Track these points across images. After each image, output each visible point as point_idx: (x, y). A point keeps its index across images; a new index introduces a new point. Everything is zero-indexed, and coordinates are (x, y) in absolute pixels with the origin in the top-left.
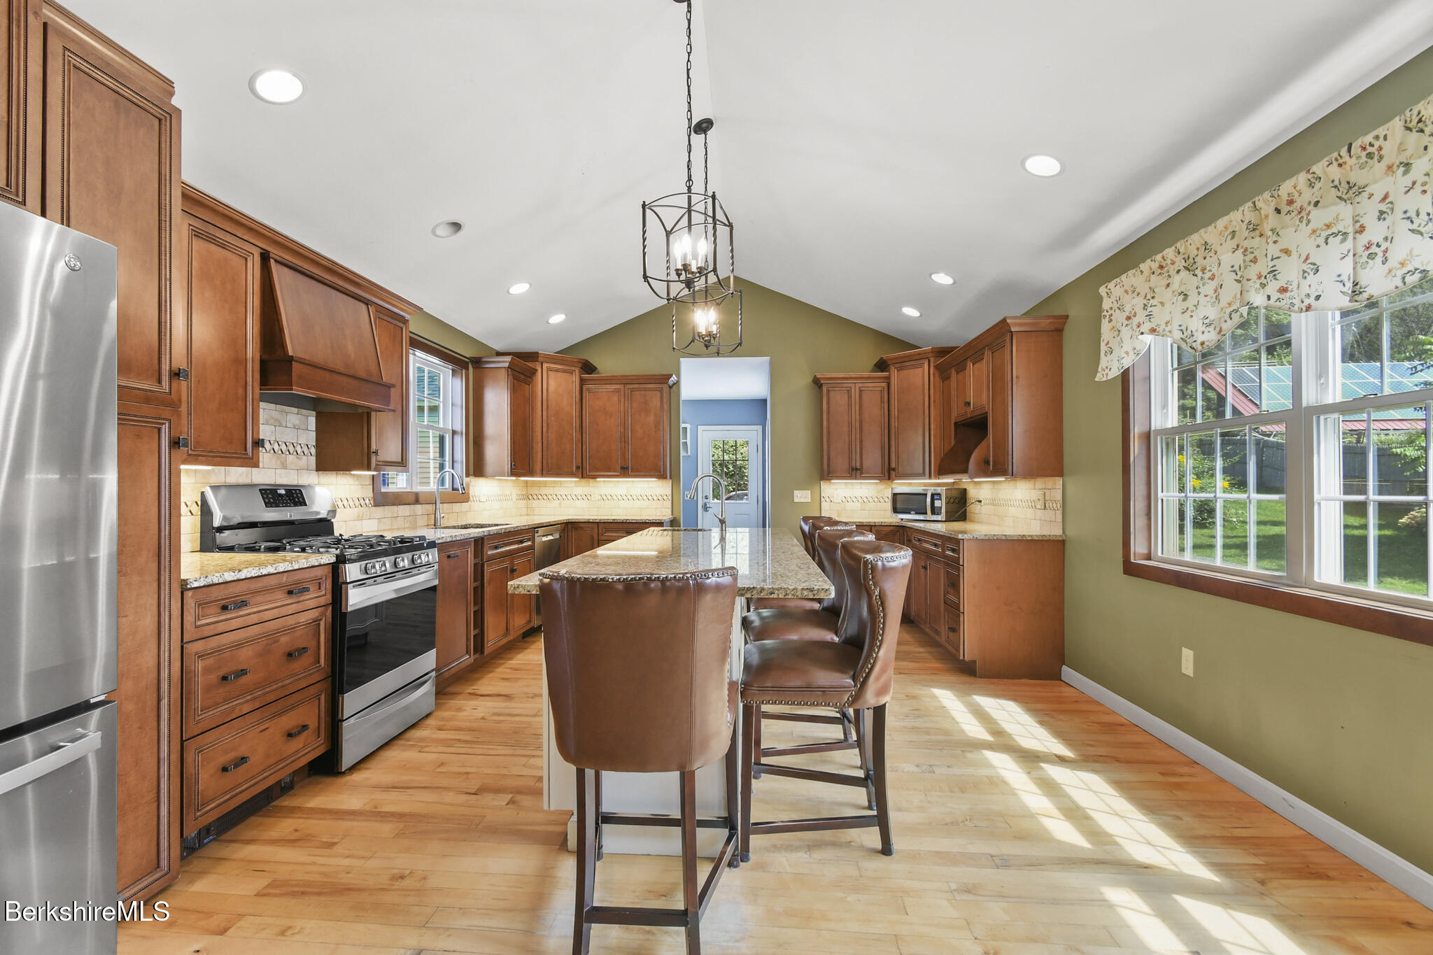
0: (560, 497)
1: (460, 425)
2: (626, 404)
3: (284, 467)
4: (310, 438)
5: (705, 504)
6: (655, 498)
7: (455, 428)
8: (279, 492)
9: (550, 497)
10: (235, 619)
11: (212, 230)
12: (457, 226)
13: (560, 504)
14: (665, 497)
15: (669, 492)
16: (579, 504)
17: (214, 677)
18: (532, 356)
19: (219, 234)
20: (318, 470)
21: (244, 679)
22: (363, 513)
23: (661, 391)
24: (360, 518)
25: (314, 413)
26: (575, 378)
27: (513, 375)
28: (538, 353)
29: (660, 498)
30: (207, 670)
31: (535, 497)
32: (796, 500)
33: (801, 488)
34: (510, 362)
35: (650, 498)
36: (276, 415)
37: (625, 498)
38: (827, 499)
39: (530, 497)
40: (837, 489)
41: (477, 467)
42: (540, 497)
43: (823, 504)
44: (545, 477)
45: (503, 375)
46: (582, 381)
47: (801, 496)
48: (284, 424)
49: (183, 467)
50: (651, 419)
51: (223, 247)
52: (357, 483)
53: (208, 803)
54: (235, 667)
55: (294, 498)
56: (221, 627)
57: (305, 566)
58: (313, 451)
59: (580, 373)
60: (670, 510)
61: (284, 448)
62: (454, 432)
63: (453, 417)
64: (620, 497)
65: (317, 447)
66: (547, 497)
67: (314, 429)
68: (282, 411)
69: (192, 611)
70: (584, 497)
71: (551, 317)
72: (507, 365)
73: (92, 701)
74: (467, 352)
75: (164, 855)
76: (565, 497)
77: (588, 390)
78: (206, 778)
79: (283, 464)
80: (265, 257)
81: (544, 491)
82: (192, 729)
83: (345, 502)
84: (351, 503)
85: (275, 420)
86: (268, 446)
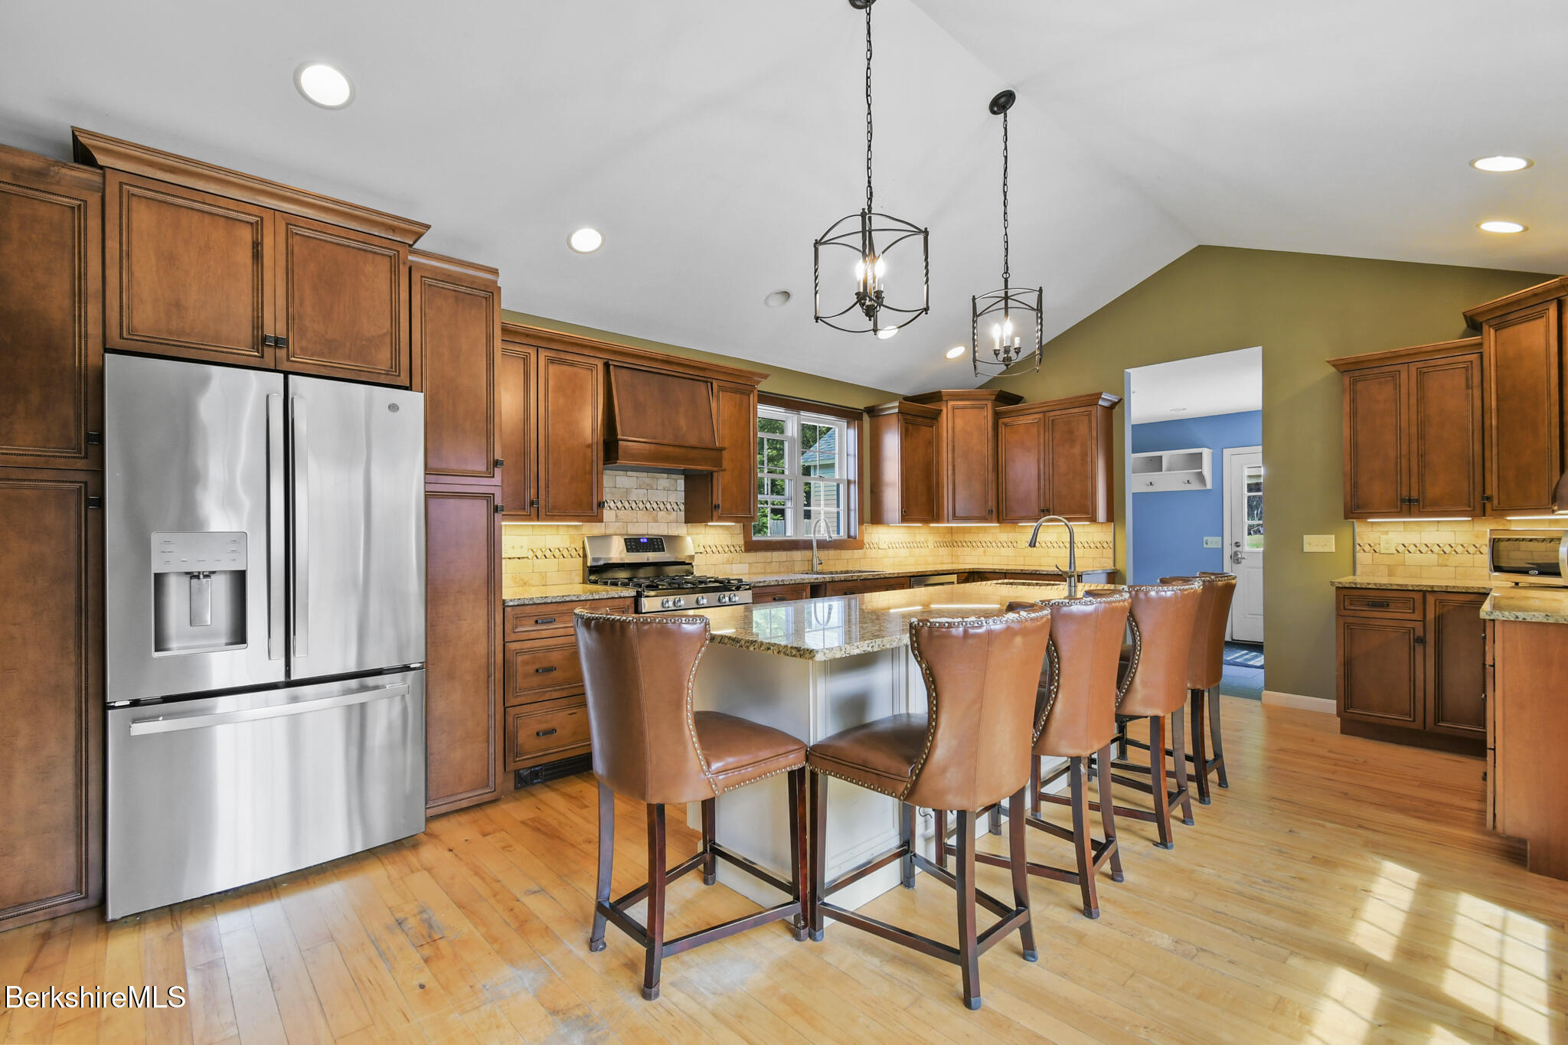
0: (984, 544)
1: (853, 475)
2: (1047, 437)
3: (656, 521)
4: (680, 496)
5: (1236, 554)
6: (1092, 545)
7: (849, 478)
8: (642, 540)
9: (974, 544)
10: (546, 630)
11: (563, 356)
12: (786, 295)
13: (985, 551)
14: (1105, 545)
15: (1110, 539)
16: (1004, 551)
17: (531, 669)
18: (935, 397)
19: (569, 357)
20: (686, 522)
21: (554, 674)
22: (733, 559)
23: (1089, 415)
24: (731, 562)
25: (683, 476)
26: (988, 413)
27: (905, 419)
28: (940, 392)
29: (1099, 545)
30: (525, 663)
31: (960, 544)
32: (1307, 549)
33: (1320, 528)
34: (899, 407)
35: (1086, 545)
36: (648, 481)
37: (1055, 545)
38: (1367, 548)
39: (955, 544)
40: (1387, 533)
41: (874, 514)
42: (964, 544)
43: (1360, 555)
44: (952, 523)
45: (894, 421)
46: (997, 416)
47: (1319, 543)
48: (655, 487)
49: (503, 523)
50: (1077, 450)
51: (572, 365)
52: (726, 532)
53: (526, 754)
54: (546, 664)
55: (654, 545)
56: (533, 635)
57: (605, 597)
58: (682, 507)
59: (994, 406)
60: (1112, 560)
61: (655, 506)
62: (849, 482)
63: (847, 468)
64: (1049, 545)
65: (685, 504)
66: (971, 544)
67: (683, 489)
68: (653, 478)
69: (511, 621)
70: (1010, 544)
71: (948, 351)
72: (896, 410)
73: (412, 666)
74: (859, 403)
75: (491, 778)
76: (989, 544)
77: (1006, 425)
78: (525, 736)
79: (654, 519)
80: (607, 365)
81: (968, 538)
82: (511, 701)
83: (714, 549)
84: (720, 550)
85: (647, 485)
86: (641, 505)
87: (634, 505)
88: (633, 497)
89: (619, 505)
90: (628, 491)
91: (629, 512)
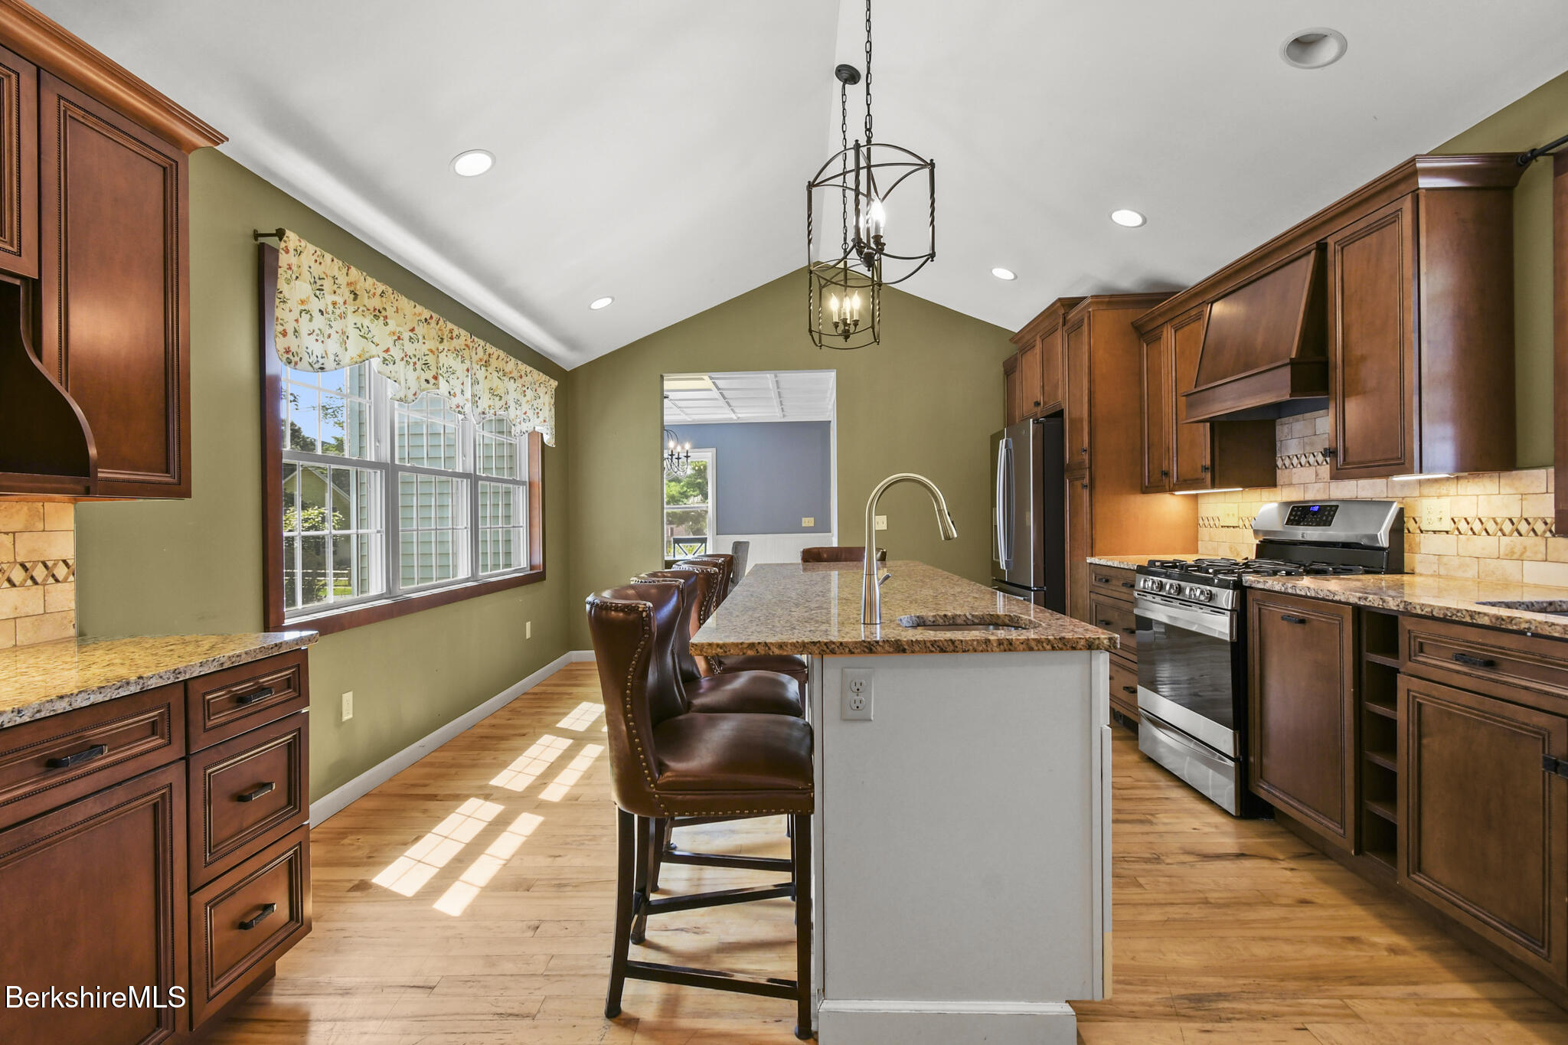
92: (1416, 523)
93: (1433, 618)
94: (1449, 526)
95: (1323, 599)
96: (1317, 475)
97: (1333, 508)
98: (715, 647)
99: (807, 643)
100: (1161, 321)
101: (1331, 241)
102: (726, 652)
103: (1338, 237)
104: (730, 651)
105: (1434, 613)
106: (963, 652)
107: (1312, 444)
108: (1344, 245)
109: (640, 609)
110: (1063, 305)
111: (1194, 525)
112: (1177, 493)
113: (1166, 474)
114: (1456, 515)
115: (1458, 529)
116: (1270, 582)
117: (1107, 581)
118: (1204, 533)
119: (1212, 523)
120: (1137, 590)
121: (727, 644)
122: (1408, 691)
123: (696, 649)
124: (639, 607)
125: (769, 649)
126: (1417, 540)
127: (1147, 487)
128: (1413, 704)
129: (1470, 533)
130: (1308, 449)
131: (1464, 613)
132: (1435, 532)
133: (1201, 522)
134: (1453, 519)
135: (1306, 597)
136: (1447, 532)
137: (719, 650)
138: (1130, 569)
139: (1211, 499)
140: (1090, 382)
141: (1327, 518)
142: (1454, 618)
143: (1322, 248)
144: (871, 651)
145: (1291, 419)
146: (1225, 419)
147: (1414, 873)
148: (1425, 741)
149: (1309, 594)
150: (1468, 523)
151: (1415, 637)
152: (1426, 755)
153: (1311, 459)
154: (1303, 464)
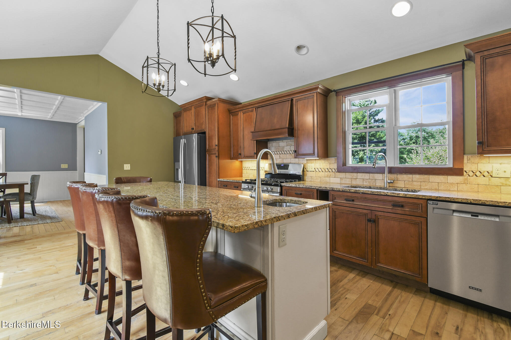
8: (282, 165)
22: (331, 175)
24: (329, 177)
51: (248, 112)
52: (327, 162)
80: (256, 108)
83: (320, 170)
84: (323, 170)
85: (290, 144)
86: (288, 152)
87: (285, 152)
88: (285, 149)
89: (281, 153)
90: (283, 147)
91: (284, 155)
92: (306, 169)
93: (339, 191)
94: (314, 170)
95: (308, 188)
96: (280, 157)
97: (288, 165)
98: (244, 226)
99: (273, 218)
100: (238, 110)
101: (294, 99)
102: (248, 228)
103: (297, 98)
104: (249, 227)
105: (340, 190)
106: (308, 213)
107: (278, 149)
108: (297, 101)
109: (207, 213)
110: (206, 99)
111: (241, 169)
112: (239, 160)
113: (240, 154)
114: (316, 167)
115: (316, 171)
116: (291, 184)
117: (226, 186)
118: (244, 171)
119: (247, 169)
120: (242, 188)
121: (249, 224)
122: (332, 208)
123: (237, 229)
124: (206, 212)
125: (262, 223)
126: (306, 173)
127: (232, 158)
128: (334, 211)
129: (319, 171)
130: (277, 150)
131: (348, 189)
132: (310, 171)
133: (243, 168)
134: (315, 168)
135: (303, 188)
136: (313, 171)
137: (246, 227)
138: (237, 182)
139: (247, 162)
140: (218, 124)
141: (286, 168)
142: (345, 191)
143: (292, 100)
144: (289, 217)
145: (272, 142)
146: (260, 140)
147: (334, 251)
148: (336, 220)
149: (304, 187)
150: (318, 169)
151: (334, 196)
152: (337, 223)
153: (278, 153)
154: (276, 154)
